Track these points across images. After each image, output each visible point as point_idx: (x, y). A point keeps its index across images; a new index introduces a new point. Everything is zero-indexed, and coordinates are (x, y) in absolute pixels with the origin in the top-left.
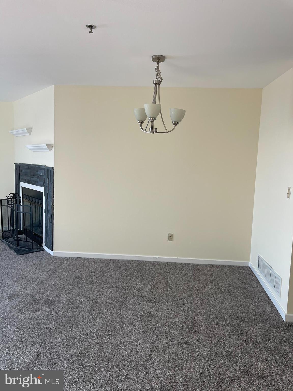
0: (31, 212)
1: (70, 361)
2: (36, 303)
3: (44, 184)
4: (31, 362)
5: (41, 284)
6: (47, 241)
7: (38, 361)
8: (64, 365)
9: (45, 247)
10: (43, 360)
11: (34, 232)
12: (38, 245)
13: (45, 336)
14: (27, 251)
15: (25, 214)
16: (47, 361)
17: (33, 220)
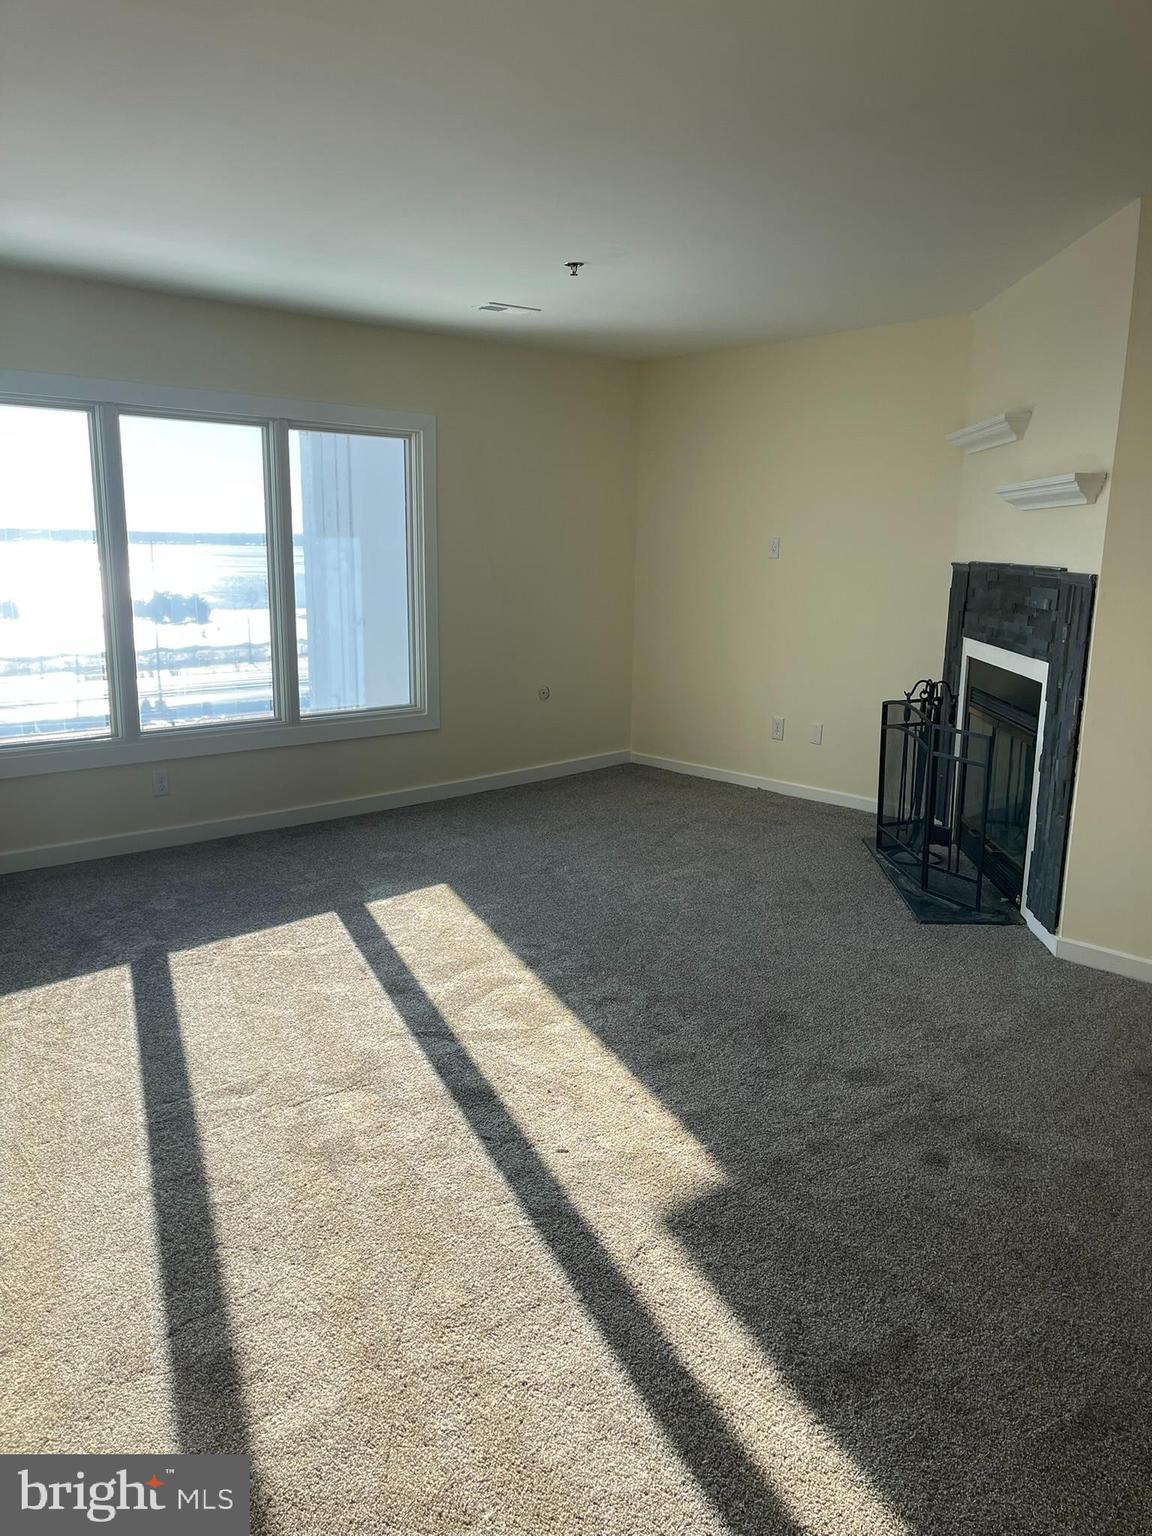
1: (1028, 1430)
2: (944, 1127)
3: (1051, 650)
4: (870, 1359)
5: (978, 1056)
6: (1037, 891)
7: (897, 1367)
8: (998, 1432)
9: (1027, 914)
10: (920, 1372)
11: (993, 843)
12: (1003, 899)
13: (952, 1276)
14: (955, 913)
16: (935, 1385)
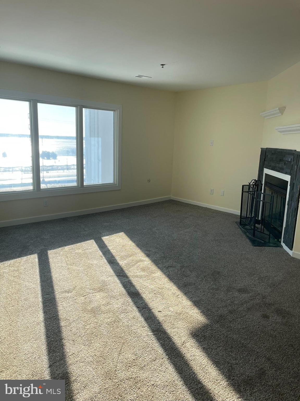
0: (272, 202)
2: (267, 307)
3: (291, 172)
4: (253, 378)
5: (274, 285)
6: (286, 238)
7: (261, 381)
9: (283, 244)
10: (267, 382)
11: (273, 224)
12: (276, 240)
13: (274, 352)
14: (263, 243)
15: (265, 203)
16: (272, 386)
17: (273, 210)
